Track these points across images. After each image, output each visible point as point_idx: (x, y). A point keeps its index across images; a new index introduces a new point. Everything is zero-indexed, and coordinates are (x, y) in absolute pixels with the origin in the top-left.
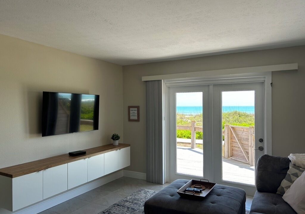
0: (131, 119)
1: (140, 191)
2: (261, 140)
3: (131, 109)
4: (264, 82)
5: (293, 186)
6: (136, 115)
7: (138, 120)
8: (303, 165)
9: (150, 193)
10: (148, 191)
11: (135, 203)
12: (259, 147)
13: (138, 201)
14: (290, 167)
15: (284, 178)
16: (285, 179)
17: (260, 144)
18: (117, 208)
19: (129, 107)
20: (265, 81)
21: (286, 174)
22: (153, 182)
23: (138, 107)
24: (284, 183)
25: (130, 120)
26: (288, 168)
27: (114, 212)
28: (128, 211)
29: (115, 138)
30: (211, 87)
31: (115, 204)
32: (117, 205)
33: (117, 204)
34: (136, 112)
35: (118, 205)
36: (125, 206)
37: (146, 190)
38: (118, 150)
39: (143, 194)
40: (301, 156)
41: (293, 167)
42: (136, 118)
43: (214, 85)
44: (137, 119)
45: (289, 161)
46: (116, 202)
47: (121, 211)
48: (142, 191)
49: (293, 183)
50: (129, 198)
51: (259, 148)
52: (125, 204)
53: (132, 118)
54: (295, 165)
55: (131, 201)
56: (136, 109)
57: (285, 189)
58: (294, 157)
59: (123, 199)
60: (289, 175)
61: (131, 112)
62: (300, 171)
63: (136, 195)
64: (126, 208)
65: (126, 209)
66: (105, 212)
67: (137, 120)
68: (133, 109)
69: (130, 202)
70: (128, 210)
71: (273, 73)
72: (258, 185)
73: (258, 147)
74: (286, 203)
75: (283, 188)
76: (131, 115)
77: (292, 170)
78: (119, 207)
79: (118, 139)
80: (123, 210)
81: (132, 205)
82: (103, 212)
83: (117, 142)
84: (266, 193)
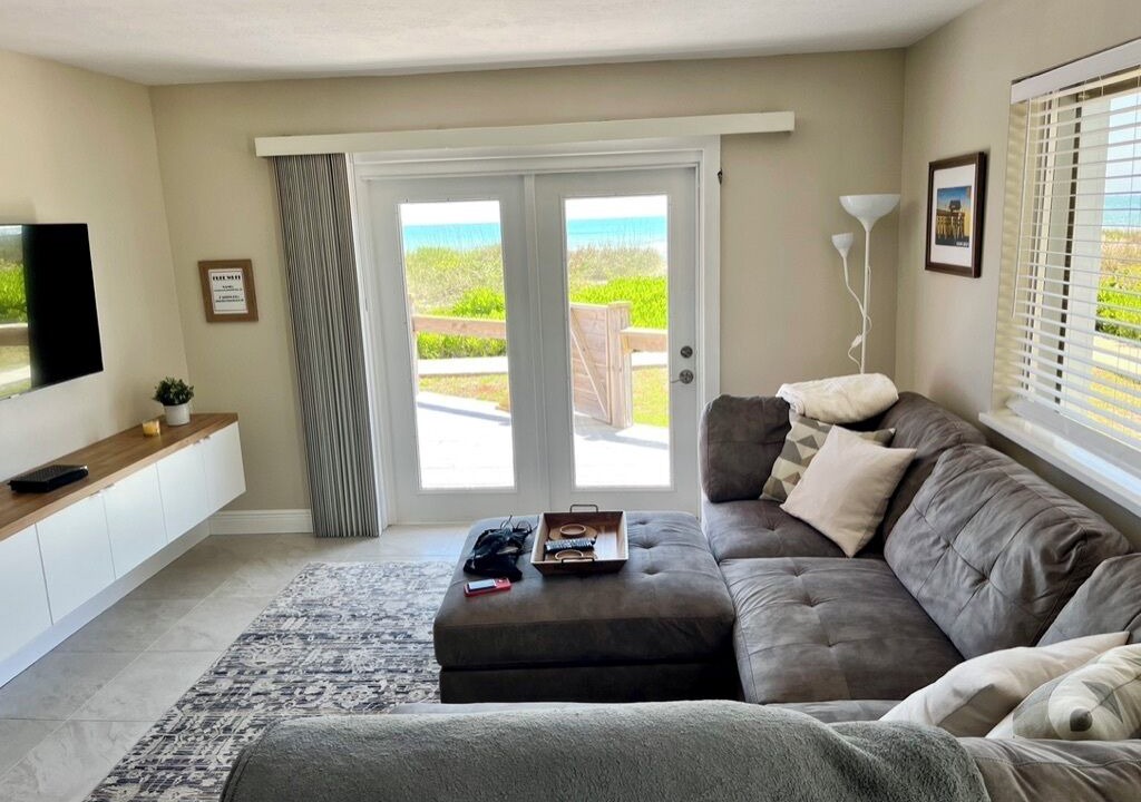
0: (216, 313)
1: (312, 574)
2: (687, 352)
3: (213, 273)
4: (694, 168)
5: (808, 474)
6: (242, 294)
7: (251, 316)
8: (825, 413)
9: (352, 572)
10: (339, 569)
11: (317, 616)
12: (680, 372)
13: (324, 605)
14: (792, 423)
15: (778, 453)
16: (784, 458)
17: (684, 364)
18: (262, 647)
19: (204, 267)
20: (699, 163)
21: (783, 441)
22: (341, 535)
23: (245, 266)
24: (782, 467)
25: (212, 317)
26: (788, 427)
27: (258, 663)
28: (309, 648)
29: (177, 395)
30: (530, 184)
31: (244, 637)
32: (252, 637)
33: (250, 635)
34: (239, 284)
35: (260, 637)
36: (286, 635)
37: (330, 565)
38: (201, 441)
39: (328, 580)
40: (814, 390)
41: (801, 422)
42: (240, 307)
43: (537, 175)
44: (246, 312)
45: (784, 406)
46: (244, 626)
47: (283, 653)
48: (317, 572)
49: (807, 466)
50: (283, 604)
51: (682, 375)
52: (282, 628)
53: (220, 308)
54: (804, 415)
55: (300, 614)
56: (238, 272)
57: (786, 485)
58: (801, 395)
59: (265, 612)
60: (793, 444)
61: (215, 285)
62: (820, 429)
63: (302, 589)
64: (296, 639)
65: (297, 644)
66: (223, 670)
67: (244, 314)
68: (222, 275)
69: (297, 617)
70: (309, 644)
71: (725, 139)
72: (710, 483)
73: (678, 375)
74: (798, 520)
75: (778, 482)
76: (216, 296)
77: (798, 431)
78: (264, 641)
79: (184, 401)
80: (290, 646)
81: (311, 625)
82: (216, 673)
83: (182, 413)
84: (736, 503)
